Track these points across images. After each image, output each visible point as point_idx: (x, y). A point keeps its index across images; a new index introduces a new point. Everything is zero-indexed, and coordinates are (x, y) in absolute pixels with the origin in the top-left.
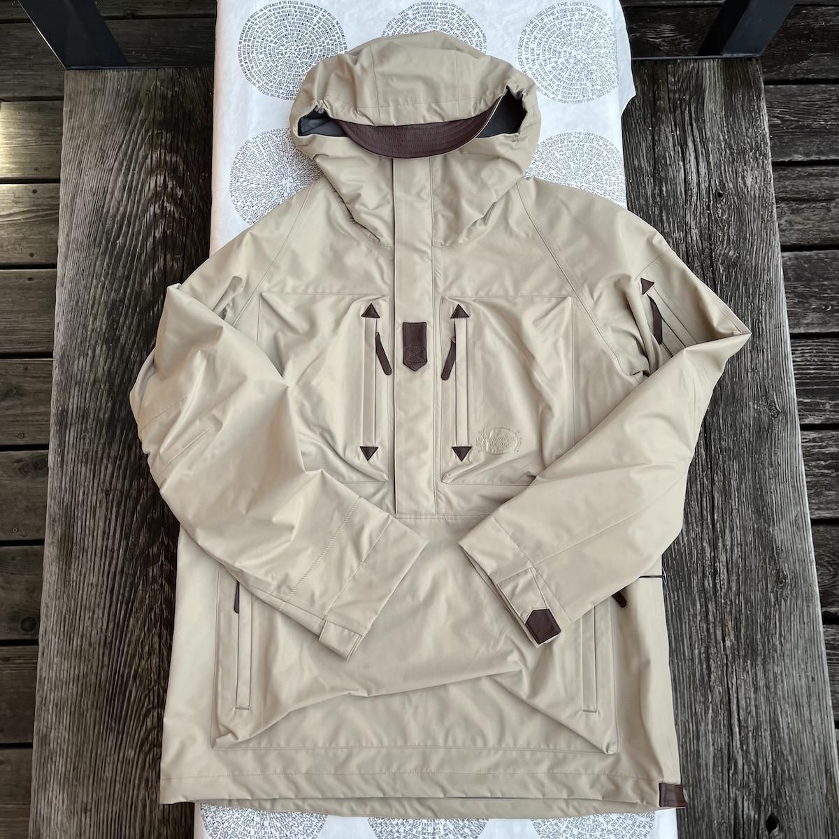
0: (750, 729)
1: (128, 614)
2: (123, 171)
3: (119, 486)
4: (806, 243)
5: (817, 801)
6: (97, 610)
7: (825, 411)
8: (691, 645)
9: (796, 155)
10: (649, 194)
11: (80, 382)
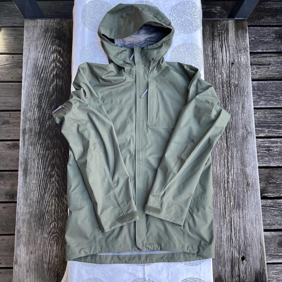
0: (237, 230)
1: (45, 193)
2: (43, 52)
3: (42, 153)
4: (261, 79)
5: (257, 252)
6: (35, 191)
7: (265, 132)
8: (220, 204)
9: (259, 50)
10: (211, 63)
11: (29, 120)
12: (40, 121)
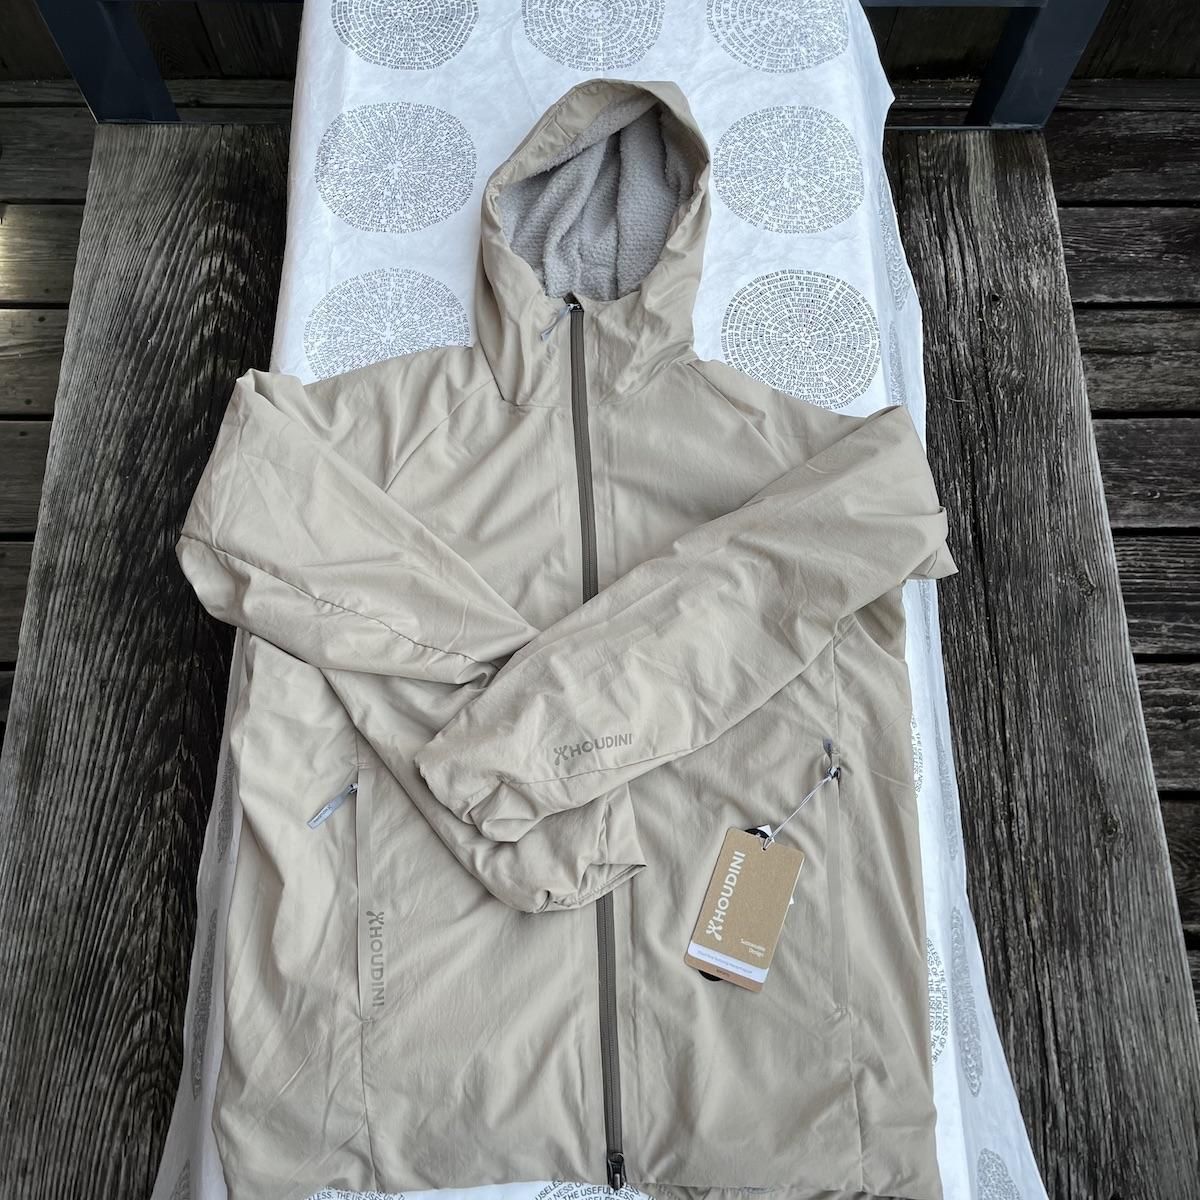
0: (1074, 1057)
1: (118, 864)
2: (165, 250)
3: (122, 674)
4: (1120, 409)
5: (1184, 1172)
6: (70, 856)
7: (1160, 635)
9: (1098, 296)
11: (77, 527)
12: (123, 536)
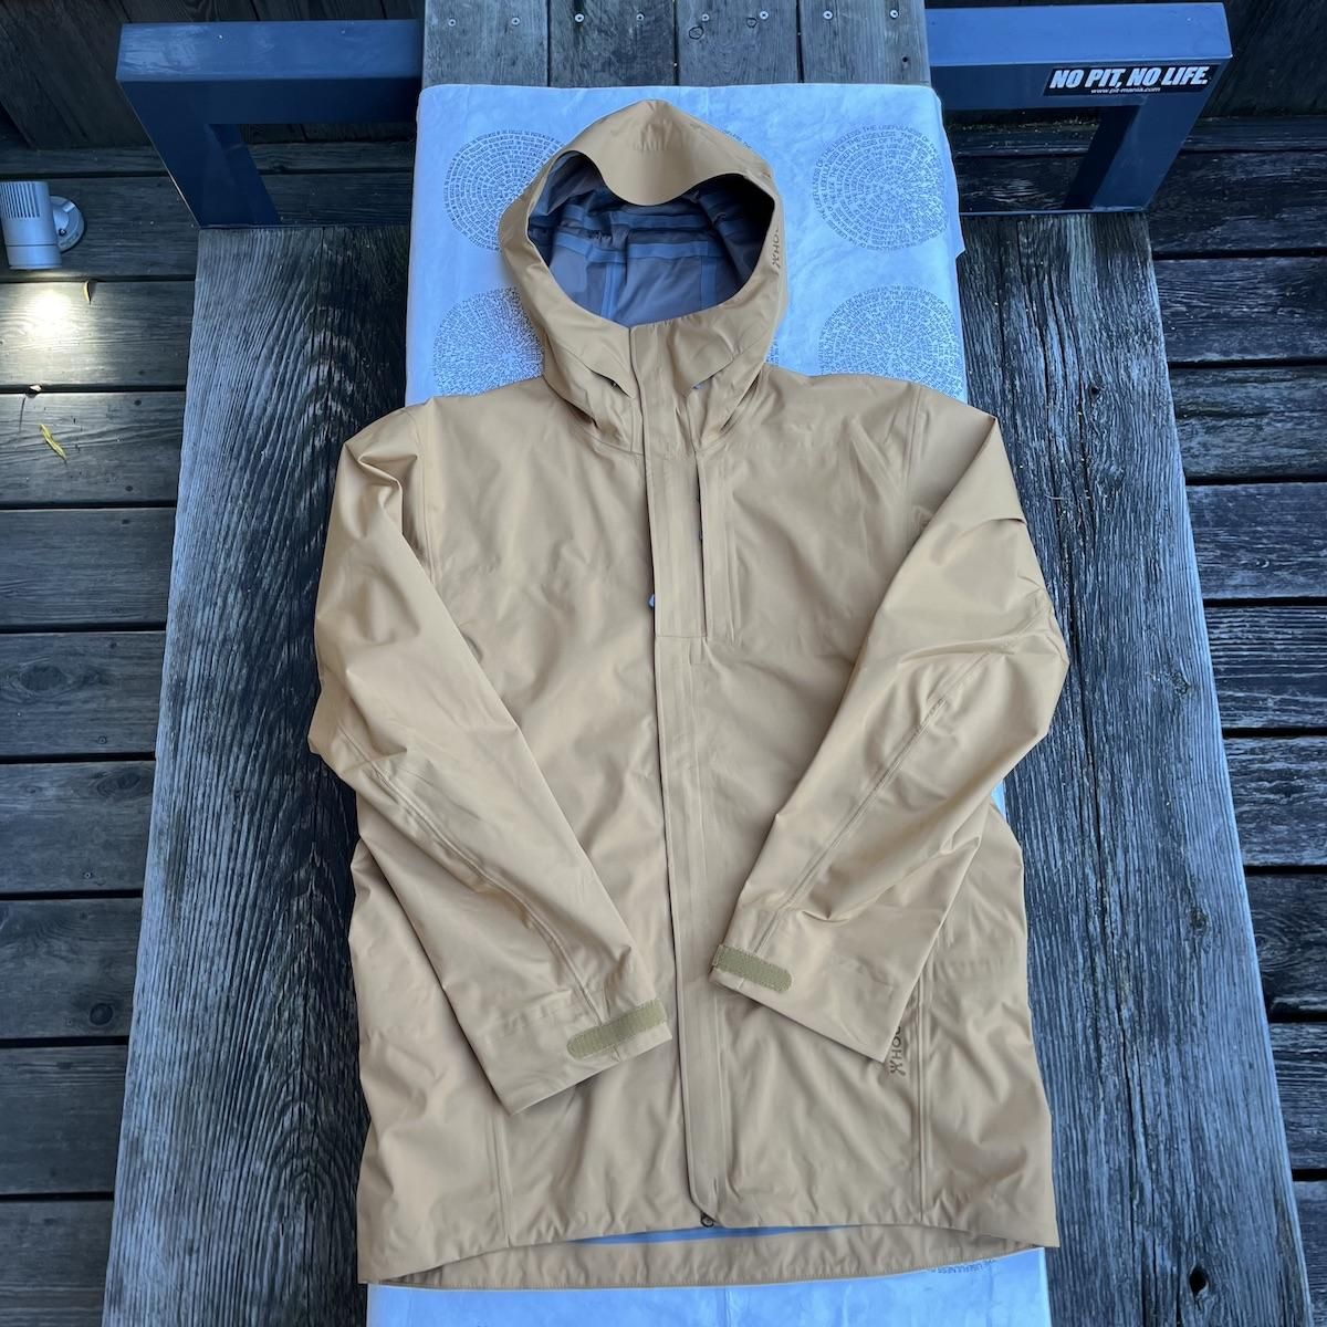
0: (1160, 1139)
1: (261, 966)
2: (274, 359)
3: (254, 785)
4: (1229, 474)
5: (1264, 1248)
6: (216, 959)
7: (1266, 709)
8: (1071, 1015)
9: (1208, 354)
10: (997, 389)
11: (204, 642)
12: (248, 649)
